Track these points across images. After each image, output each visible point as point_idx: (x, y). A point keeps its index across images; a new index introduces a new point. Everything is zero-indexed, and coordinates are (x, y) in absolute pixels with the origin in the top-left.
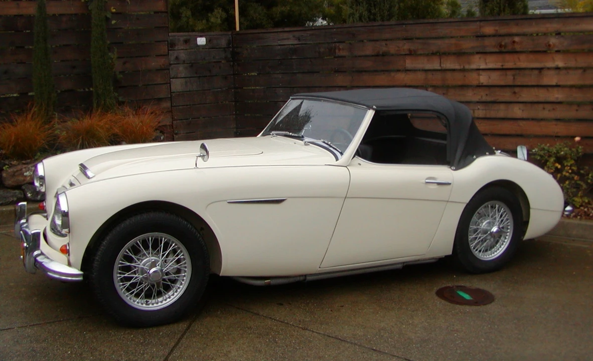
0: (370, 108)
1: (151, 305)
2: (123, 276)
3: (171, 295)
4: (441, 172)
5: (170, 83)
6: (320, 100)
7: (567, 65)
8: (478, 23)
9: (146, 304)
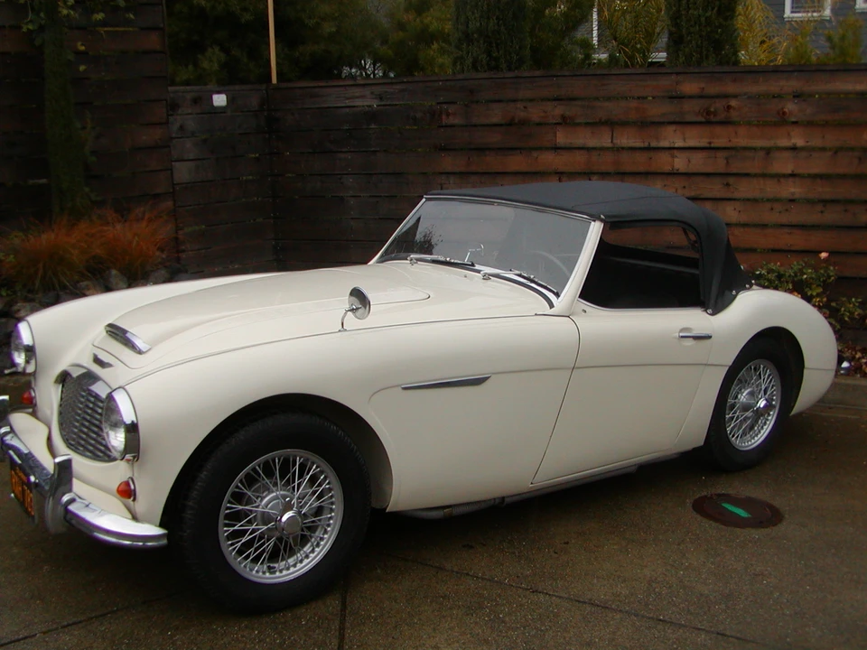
0: (595, 218)
1: (278, 574)
2: (232, 529)
3: (310, 553)
4: (693, 319)
5: (171, 170)
6: (492, 203)
7: (809, 144)
8: (673, 77)
9: (271, 573)
